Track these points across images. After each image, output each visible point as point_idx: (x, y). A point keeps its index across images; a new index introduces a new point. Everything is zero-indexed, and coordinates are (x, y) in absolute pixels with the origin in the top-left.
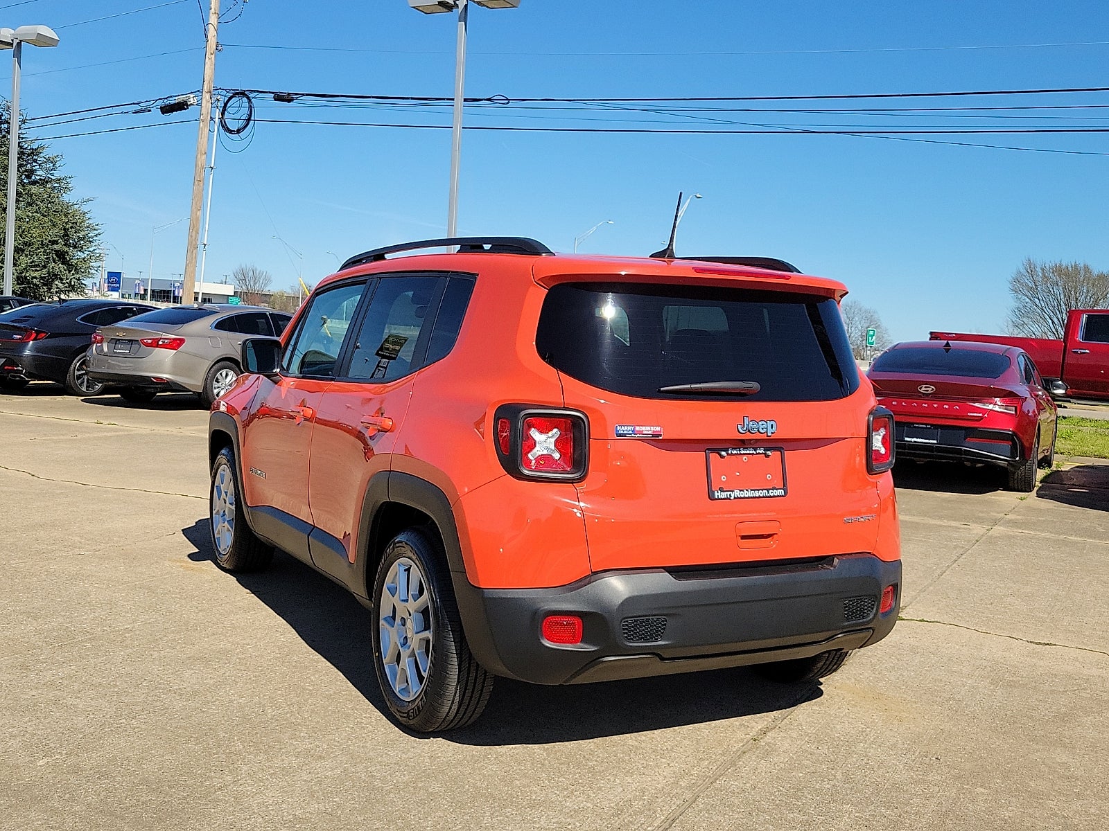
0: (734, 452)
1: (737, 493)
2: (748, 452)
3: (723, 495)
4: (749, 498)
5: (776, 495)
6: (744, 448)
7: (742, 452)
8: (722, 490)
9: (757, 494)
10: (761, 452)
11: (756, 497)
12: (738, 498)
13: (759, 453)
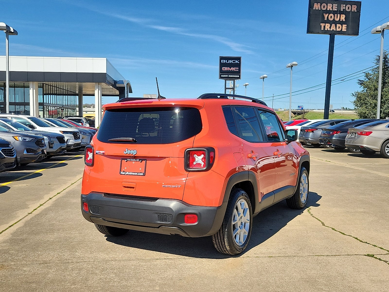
0: (129, 160)
1: (127, 173)
2: (134, 160)
3: (123, 173)
4: (131, 175)
5: (140, 175)
6: (132, 159)
7: (131, 160)
8: (124, 172)
9: (134, 174)
10: (138, 160)
11: (133, 175)
12: (127, 175)
13: (137, 161)
